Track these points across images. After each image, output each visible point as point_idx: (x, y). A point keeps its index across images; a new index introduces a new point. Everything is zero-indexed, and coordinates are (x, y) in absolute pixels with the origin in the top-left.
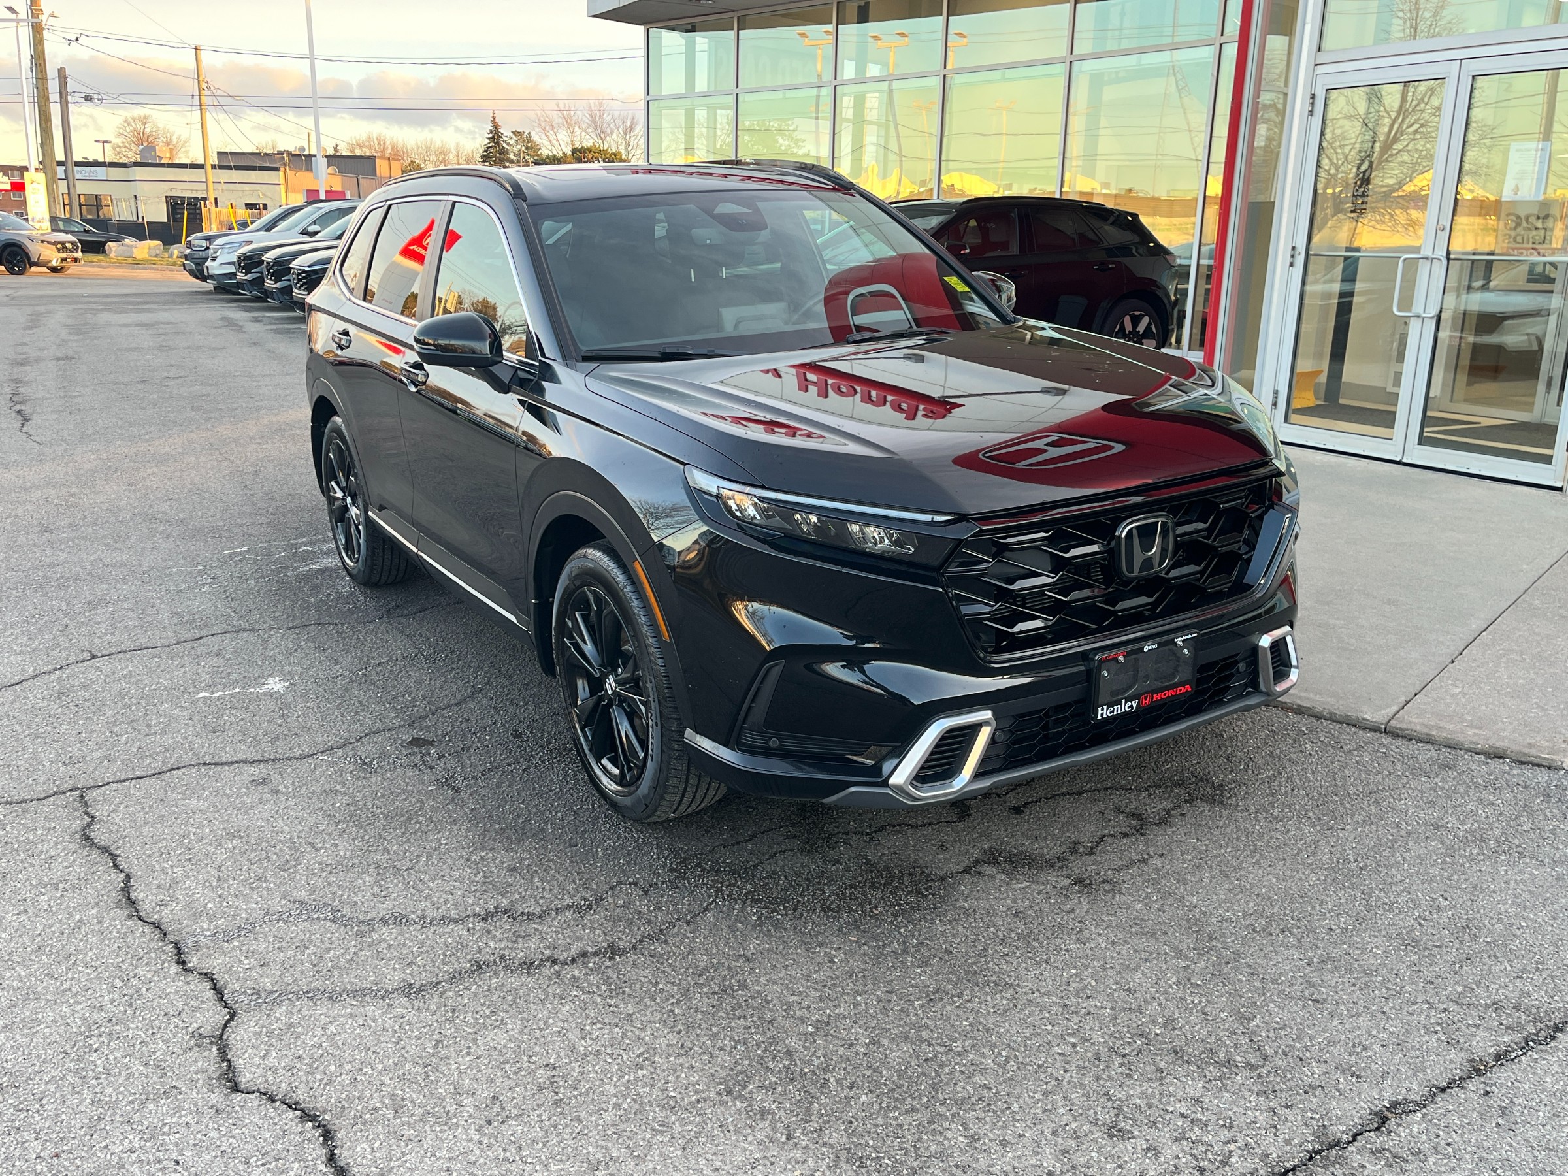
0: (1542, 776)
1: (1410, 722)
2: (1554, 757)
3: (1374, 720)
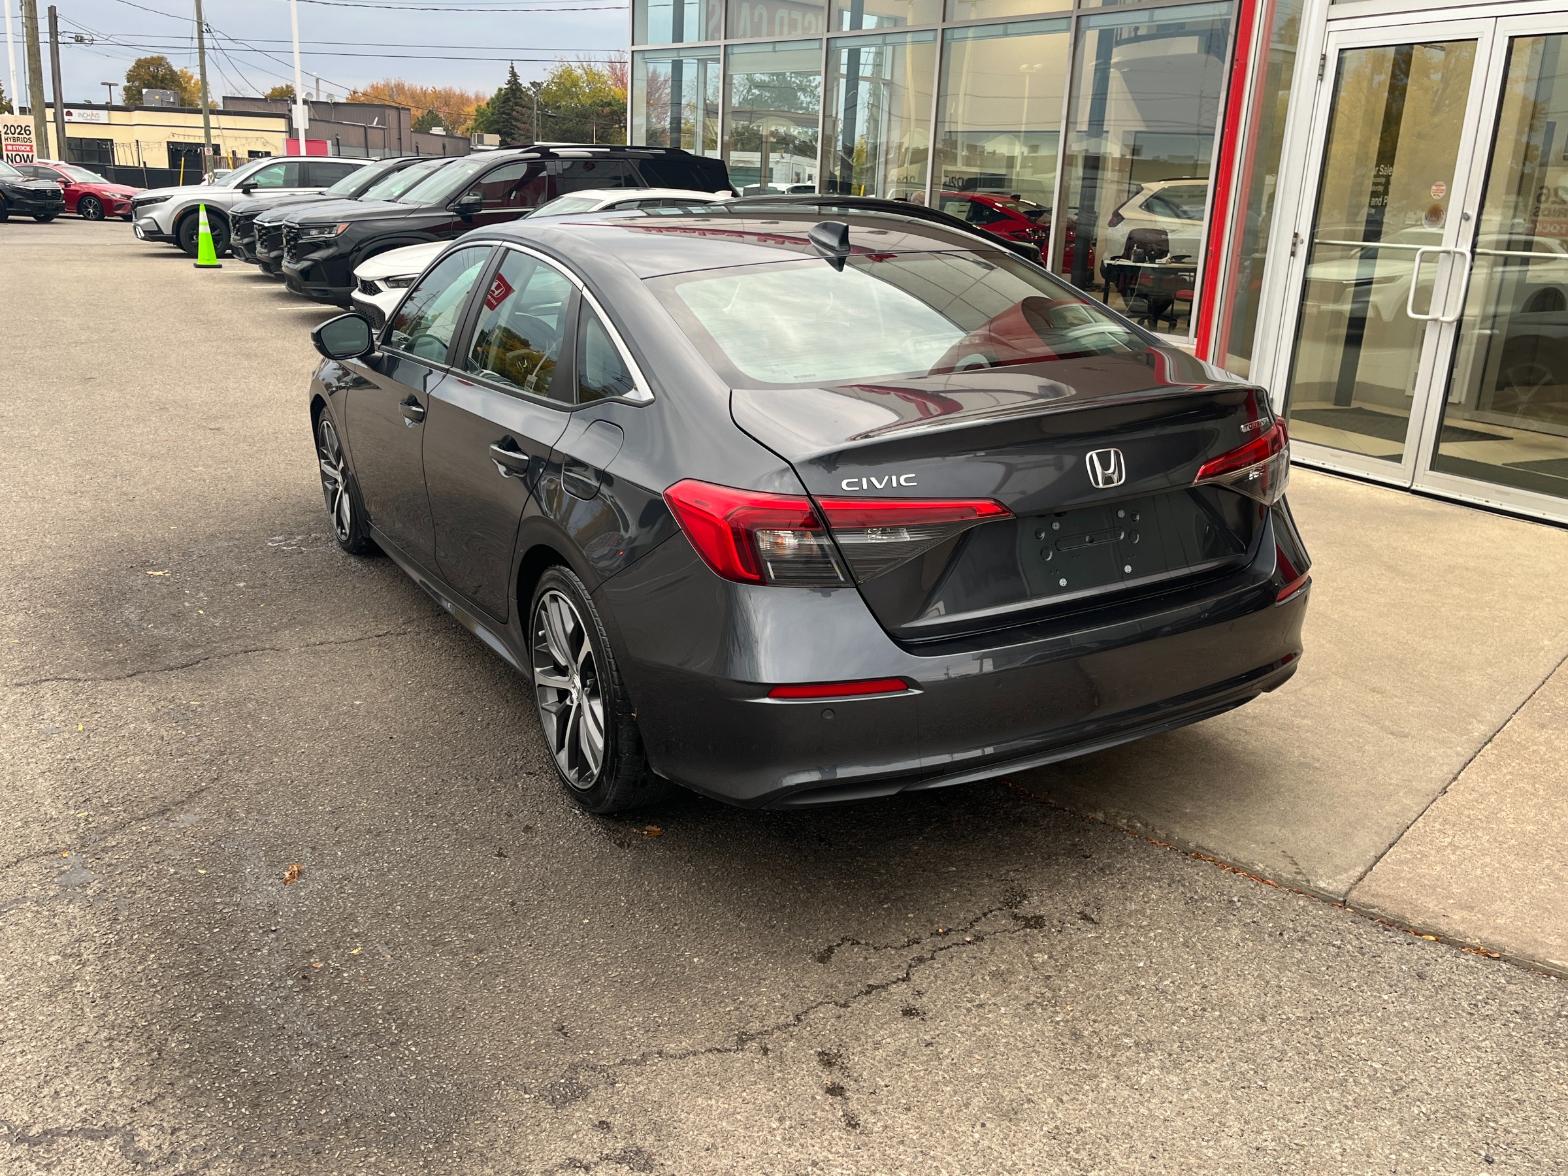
0: (1549, 998)
1: (1378, 896)
3: (1331, 888)
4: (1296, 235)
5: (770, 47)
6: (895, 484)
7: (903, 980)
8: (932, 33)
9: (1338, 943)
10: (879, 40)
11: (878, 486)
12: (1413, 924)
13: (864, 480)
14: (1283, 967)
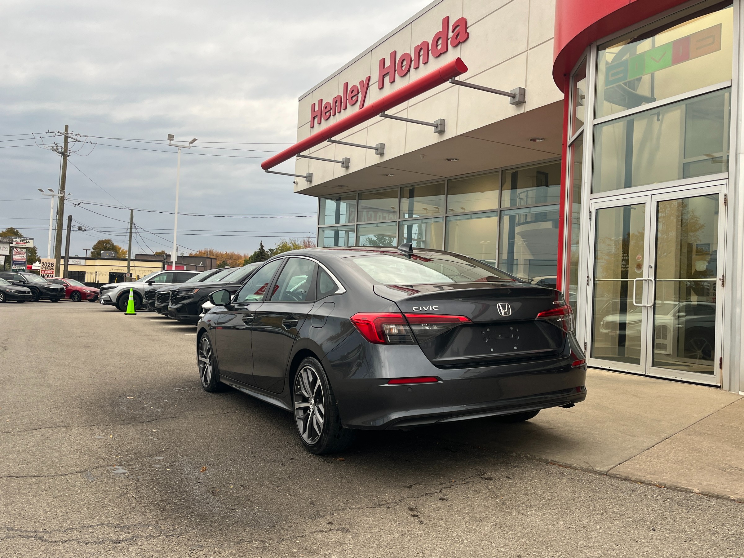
0: (681, 496)
1: (619, 472)
2: (688, 488)
3: (601, 470)
4: (588, 277)
5: (375, 225)
6: (431, 309)
7: (439, 492)
8: (441, 218)
9: (603, 483)
10: (420, 221)
11: (425, 309)
12: (632, 479)
13: (421, 308)
14: (582, 488)
